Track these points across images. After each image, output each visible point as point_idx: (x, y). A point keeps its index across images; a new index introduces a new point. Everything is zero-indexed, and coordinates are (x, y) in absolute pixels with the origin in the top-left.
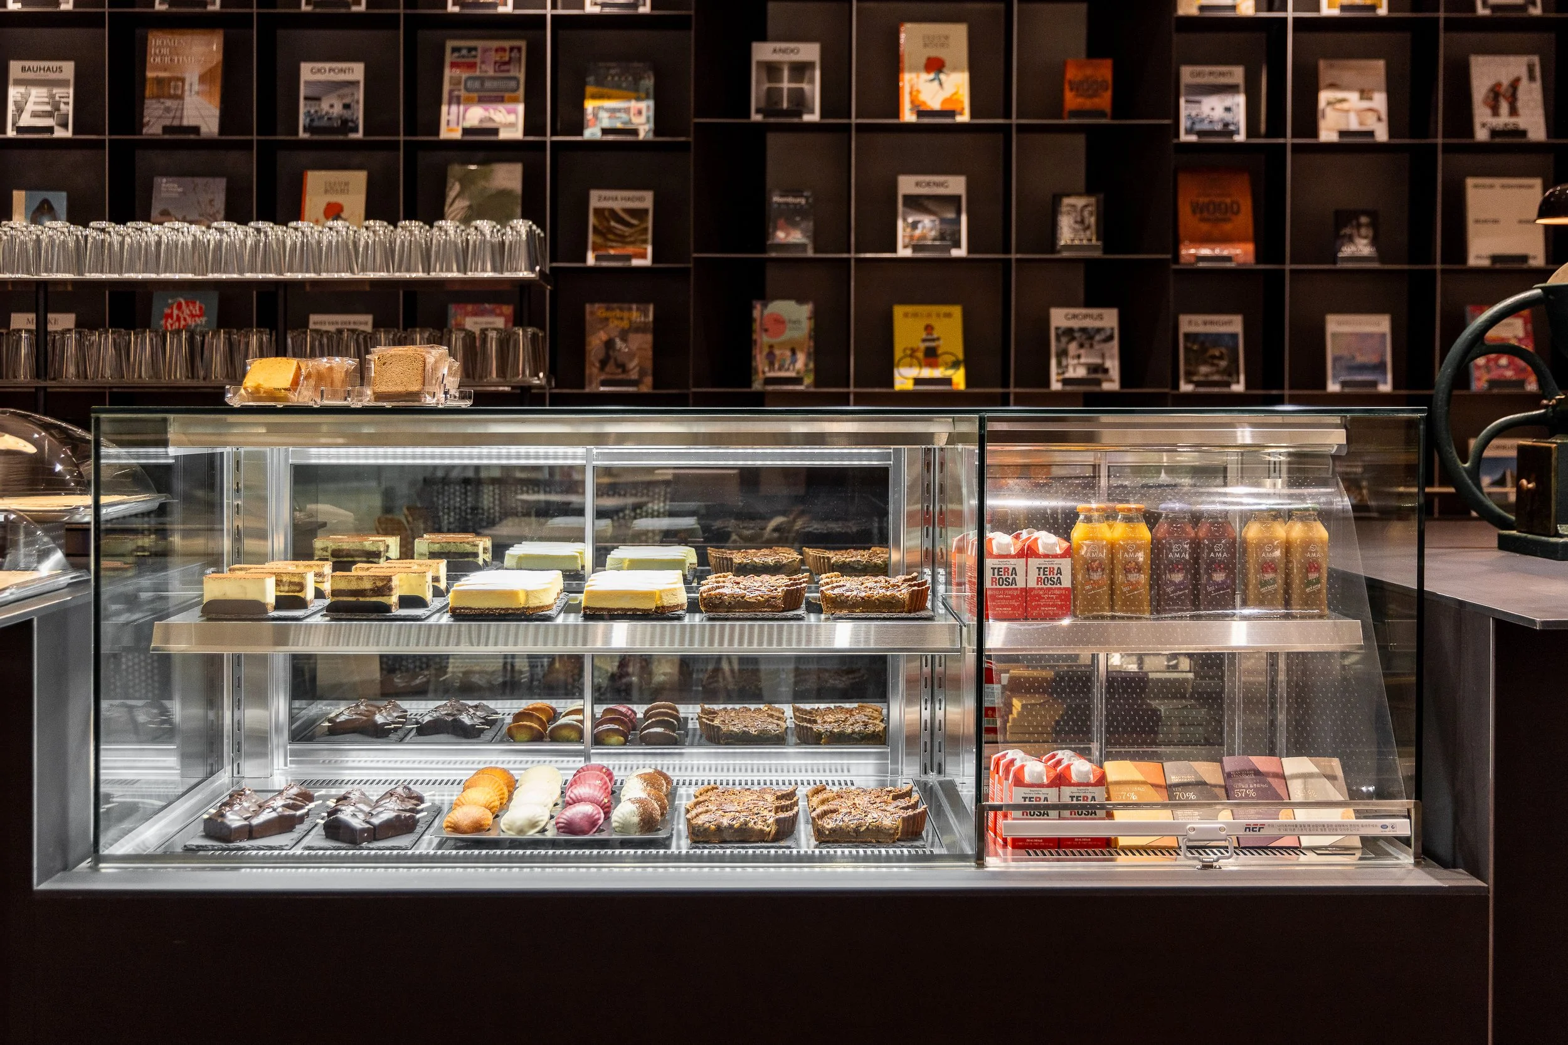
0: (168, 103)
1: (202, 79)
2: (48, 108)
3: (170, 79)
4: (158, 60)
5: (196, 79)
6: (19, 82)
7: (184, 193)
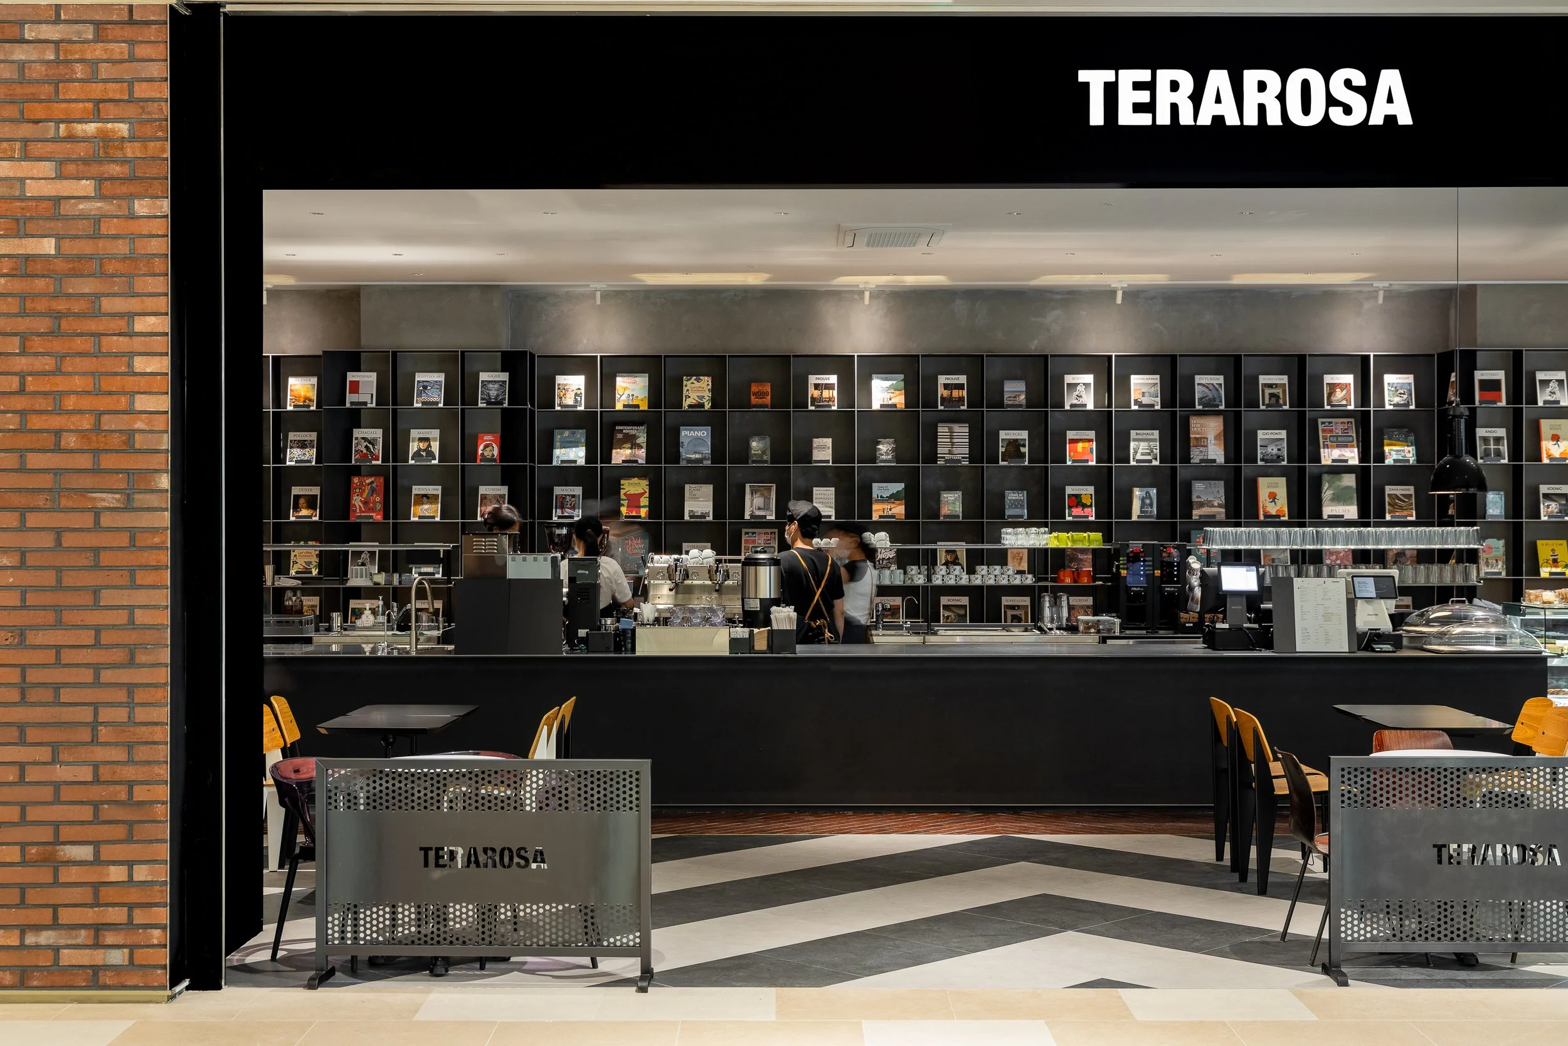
0: (1201, 449)
1: (1216, 438)
2: (1148, 451)
3: (1201, 438)
4: (1195, 429)
5: (1213, 439)
6: (1135, 440)
7: (1206, 488)
